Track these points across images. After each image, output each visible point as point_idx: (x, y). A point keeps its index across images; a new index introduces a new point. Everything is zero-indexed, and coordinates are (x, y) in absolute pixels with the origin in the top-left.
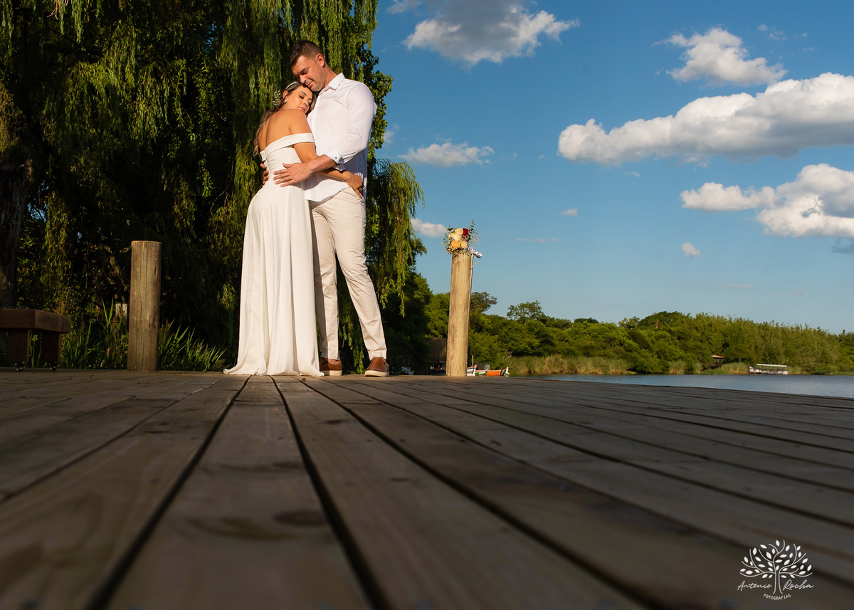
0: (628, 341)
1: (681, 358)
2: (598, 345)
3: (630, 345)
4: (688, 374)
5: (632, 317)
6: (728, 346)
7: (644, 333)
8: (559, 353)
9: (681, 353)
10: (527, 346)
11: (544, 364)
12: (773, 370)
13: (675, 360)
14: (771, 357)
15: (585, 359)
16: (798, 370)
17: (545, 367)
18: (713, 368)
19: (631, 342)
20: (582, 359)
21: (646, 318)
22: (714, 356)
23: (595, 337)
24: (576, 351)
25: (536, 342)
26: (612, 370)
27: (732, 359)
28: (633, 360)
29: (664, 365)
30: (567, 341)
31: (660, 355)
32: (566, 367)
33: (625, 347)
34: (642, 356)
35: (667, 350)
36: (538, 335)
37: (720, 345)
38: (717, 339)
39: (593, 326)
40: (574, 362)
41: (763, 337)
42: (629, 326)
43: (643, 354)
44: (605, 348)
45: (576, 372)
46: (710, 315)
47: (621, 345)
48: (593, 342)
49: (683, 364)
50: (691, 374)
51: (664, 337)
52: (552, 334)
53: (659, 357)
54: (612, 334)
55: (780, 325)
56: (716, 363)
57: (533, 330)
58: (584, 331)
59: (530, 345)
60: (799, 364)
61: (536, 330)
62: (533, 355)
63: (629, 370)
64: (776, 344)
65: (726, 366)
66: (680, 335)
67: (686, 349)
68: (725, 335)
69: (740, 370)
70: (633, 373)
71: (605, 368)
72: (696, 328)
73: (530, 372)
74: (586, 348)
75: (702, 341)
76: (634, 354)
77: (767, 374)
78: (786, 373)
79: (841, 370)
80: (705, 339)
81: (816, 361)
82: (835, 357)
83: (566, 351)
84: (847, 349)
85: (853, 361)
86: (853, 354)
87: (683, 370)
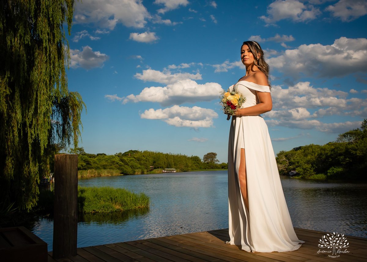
0: (120, 162)
1: (139, 168)
2: (109, 164)
3: (121, 164)
5: (119, 152)
6: (155, 162)
7: (125, 158)
8: (93, 168)
9: (139, 166)
10: (80, 166)
11: (88, 173)
12: (171, 171)
13: (137, 169)
14: (169, 166)
15: (104, 170)
16: (179, 170)
17: (88, 174)
18: (150, 171)
19: (121, 162)
20: (103, 170)
21: (125, 153)
22: (151, 167)
23: (107, 161)
24: (100, 167)
25: (84, 164)
26: (114, 174)
27: (157, 167)
28: (122, 169)
29: (133, 171)
30: (96, 163)
31: (132, 167)
32: (96, 174)
33: (119, 165)
34: (125, 168)
35: (134, 165)
36: (85, 161)
37: (152, 163)
38: (151, 160)
39: (106, 157)
40: (100, 171)
41: (167, 159)
42: (118, 156)
43: (126, 167)
44: (111, 165)
45: (101, 176)
46: (149, 151)
47: (117, 164)
48: (107, 163)
49: (140, 170)
50: (143, 174)
51: (133, 160)
52: (90, 161)
53: (131, 168)
54: (113, 160)
55: (172, 154)
56: (151, 169)
57: (82, 159)
58: (103, 159)
59: (82, 165)
60: (179, 168)
61: (84, 159)
62: (83, 169)
63: (121, 173)
64: (171, 161)
65: (155, 170)
66: (138, 159)
67: (141, 164)
68: (154, 158)
69: (160, 171)
70: (122, 175)
71: (112, 173)
72: (144, 156)
73: (82, 177)
74: (104, 166)
75: (146, 161)
76: (122, 167)
77: (169, 172)
78: (175, 171)
79: (192, 169)
80: (147, 160)
81: (184, 167)
82: (190, 165)
83: (96, 167)
84: (193, 162)
85: (196, 166)
86: (195, 164)
87: (140, 173)
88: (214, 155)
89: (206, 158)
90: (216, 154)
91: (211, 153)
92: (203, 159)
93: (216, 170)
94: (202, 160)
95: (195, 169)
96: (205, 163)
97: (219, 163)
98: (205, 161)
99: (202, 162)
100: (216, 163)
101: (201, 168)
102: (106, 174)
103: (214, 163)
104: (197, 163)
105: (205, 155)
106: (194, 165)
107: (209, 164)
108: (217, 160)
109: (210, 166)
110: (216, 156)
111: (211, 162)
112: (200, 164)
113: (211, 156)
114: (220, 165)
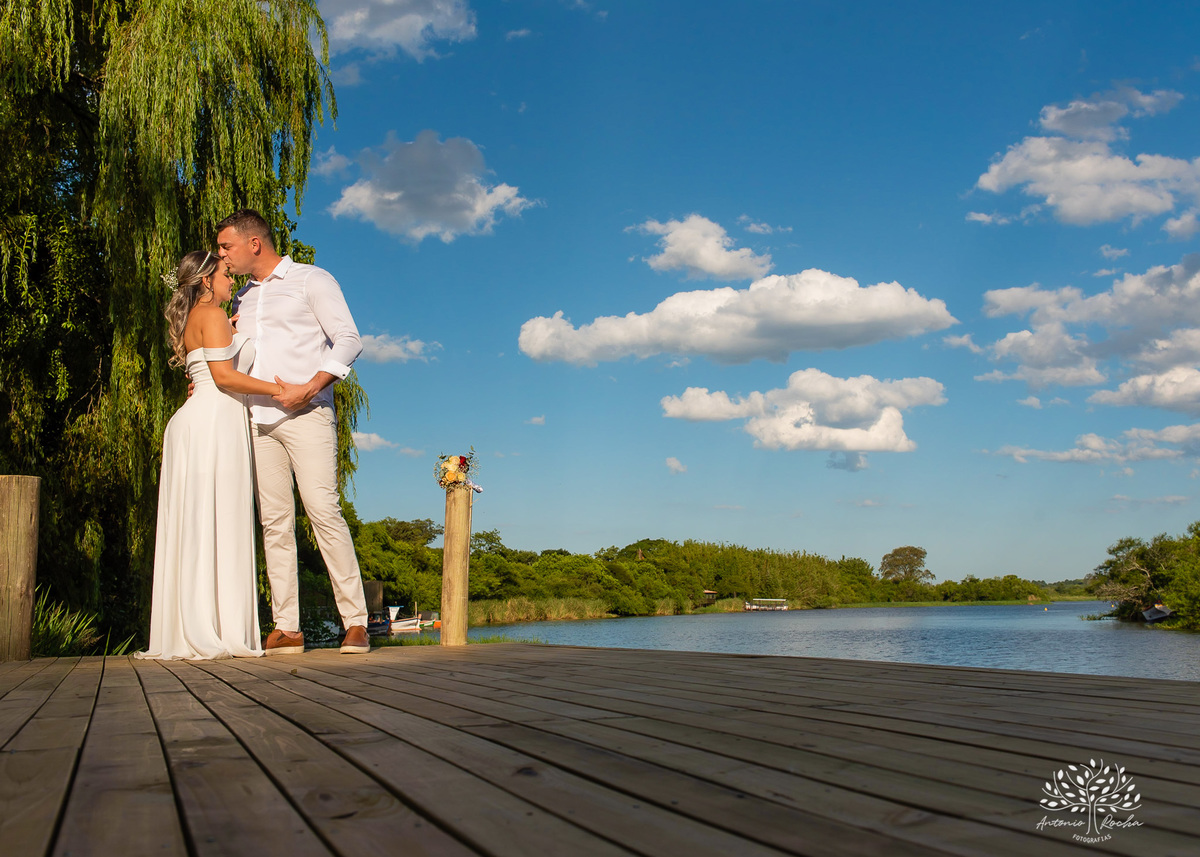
0: (607, 577)
1: (669, 595)
2: (572, 582)
3: (609, 581)
4: (677, 614)
5: (610, 546)
6: (721, 578)
7: (624, 565)
8: (524, 594)
9: (669, 589)
10: (484, 587)
11: (506, 609)
12: (771, 605)
13: (663, 597)
14: (768, 590)
15: (557, 601)
16: (798, 604)
17: (507, 613)
18: (705, 606)
19: (610, 577)
20: (552, 601)
21: (627, 547)
22: (706, 591)
23: (568, 572)
24: (546, 592)
25: (497, 582)
26: (589, 613)
27: (726, 593)
28: (614, 599)
29: (649, 605)
30: (533, 579)
31: (645, 592)
32: (533, 612)
33: (603, 584)
34: (624, 594)
35: (652, 586)
36: (498, 572)
37: (711, 579)
38: (708, 570)
39: (566, 560)
40: (543, 605)
41: (758, 566)
42: (607, 558)
43: (625, 591)
44: (580, 586)
45: (546, 618)
46: (699, 542)
47: (599, 581)
48: (565, 579)
49: (671, 602)
50: (681, 614)
51: (649, 570)
52: (515, 571)
53: (643, 595)
54: (588, 569)
55: (776, 552)
56: (708, 599)
57: (491, 566)
58: (555, 565)
59: (489, 585)
60: (798, 597)
61: (496, 567)
62: (492, 598)
63: (609, 612)
64: (773, 573)
65: (720, 602)
66: (667, 567)
67: (673, 583)
68: (718, 566)
69: (736, 607)
70: (614, 616)
71: (581, 611)
72: (685, 558)
73: (489, 621)
74: (557, 587)
75: (691, 574)
76: (615, 592)
77: (765, 610)
78: (785, 608)
79: (843, 602)
80: (695, 571)
81: (817, 593)
82: (836, 587)
83: (533, 592)
84: (848, 578)
85: (855, 591)
86: (855, 583)
87: (671, 610)
88: (915, 555)
89: (889, 564)
90: (925, 553)
91: (905, 549)
92: (881, 569)
93: (923, 603)
94: (875, 572)
95: (854, 601)
96: (888, 583)
97: (934, 583)
98: (887, 574)
100: (924, 580)
101: (872, 598)
102: (564, 613)
103: (917, 581)
104: (860, 581)
105: (885, 557)
106: (849, 588)
107: (900, 585)
108: (928, 572)
109: (902, 593)
110: (925, 560)
111: (908, 578)
112: (870, 585)
113: (908, 558)
114: (938, 588)
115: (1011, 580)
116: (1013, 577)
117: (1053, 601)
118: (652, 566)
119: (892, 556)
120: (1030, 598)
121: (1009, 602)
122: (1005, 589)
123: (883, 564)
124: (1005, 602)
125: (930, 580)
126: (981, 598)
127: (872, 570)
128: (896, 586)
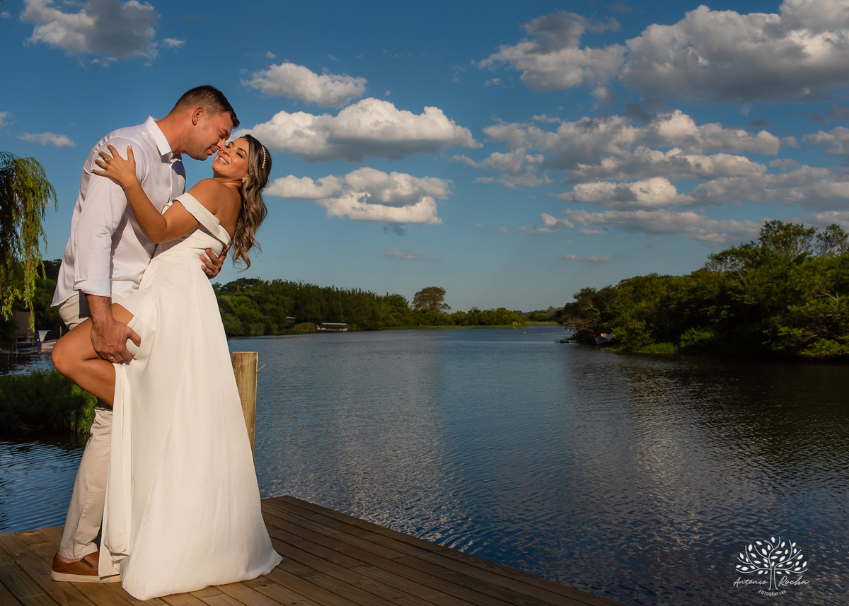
1: (261, 320)
4: (267, 333)
6: (299, 308)
7: (227, 298)
9: (261, 316)
12: (335, 328)
13: (256, 322)
14: (332, 317)
16: (355, 327)
18: (287, 328)
21: (228, 284)
22: (288, 317)
27: (303, 319)
29: (246, 328)
31: (242, 318)
35: (248, 314)
37: (292, 308)
38: (289, 302)
41: (327, 300)
43: (227, 317)
46: (284, 280)
49: (262, 325)
50: (270, 334)
51: (245, 302)
53: (241, 320)
55: (339, 289)
56: (290, 323)
60: (355, 322)
64: (337, 305)
65: (299, 325)
66: (258, 299)
67: (264, 311)
68: (296, 299)
69: (309, 329)
72: (272, 293)
75: (278, 305)
77: (331, 331)
79: (387, 325)
80: (280, 302)
81: (368, 319)
82: (382, 315)
84: (390, 308)
85: (395, 318)
86: (395, 312)
87: (262, 332)
88: (438, 293)
89: (419, 299)
90: (445, 292)
91: (431, 288)
92: (413, 302)
93: (442, 327)
94: (410, 305)
95: (394, 325)
96: (418, 312)
97: (450, 312)
98: (418, 306)
99: (411, 309)
100: (443, 310)
101: (407, 323)
103: (438, 311)
104: (399, 311)
105: (417, 294)
106: (391, 316)
107: (427, 314)
108: (446, 305)
109: (428, 319)
110: (444, 296)
111: (432, 309)
112: (406, 314)
113: (432, 295)
114: (453, 316)
115: (502, 311)
116: (503, 309)
117: (528, 325)
118: (248, 299)
119: (422, 293)
120: (514, 323)
121: (500, 326)
122: (498, 317)
123: (415, 298)
124: (497, 326)
125: (447, 311)
126: (482, 323)
127: (408, 302)
128: (423, 314)
